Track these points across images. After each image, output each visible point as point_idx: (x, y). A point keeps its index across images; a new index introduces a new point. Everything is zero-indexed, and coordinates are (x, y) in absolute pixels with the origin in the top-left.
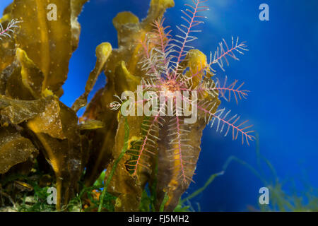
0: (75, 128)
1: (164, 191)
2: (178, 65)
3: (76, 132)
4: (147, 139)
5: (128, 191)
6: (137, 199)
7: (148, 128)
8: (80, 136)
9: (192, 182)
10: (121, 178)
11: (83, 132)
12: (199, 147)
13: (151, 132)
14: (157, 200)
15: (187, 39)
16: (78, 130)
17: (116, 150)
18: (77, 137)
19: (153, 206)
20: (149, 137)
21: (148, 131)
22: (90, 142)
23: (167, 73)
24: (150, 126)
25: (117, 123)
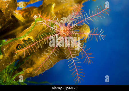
0: (11, 12)
1: (23, 69)
2: (76, 25)
3: (10, 14)
4: (37, 43)
5: (9, 56)
6: (10, 63)
7: (41, 39)
8: (10, 17)
9: (37, 76)
10: (11, 49)
11: (13, 17)
12: (53, 65)
13: (41, 42)
14: (17, 71)
15: (88, 18)
16: (12, 14)
17: (19, 36)
18: (9, 17)
19: (13, 71)
20: (38, 43)
21: (40, 40)
22: (12, 23)
23: (69, 24)
24: (43, 39)
25: (30, 25)
